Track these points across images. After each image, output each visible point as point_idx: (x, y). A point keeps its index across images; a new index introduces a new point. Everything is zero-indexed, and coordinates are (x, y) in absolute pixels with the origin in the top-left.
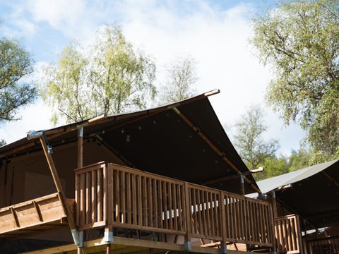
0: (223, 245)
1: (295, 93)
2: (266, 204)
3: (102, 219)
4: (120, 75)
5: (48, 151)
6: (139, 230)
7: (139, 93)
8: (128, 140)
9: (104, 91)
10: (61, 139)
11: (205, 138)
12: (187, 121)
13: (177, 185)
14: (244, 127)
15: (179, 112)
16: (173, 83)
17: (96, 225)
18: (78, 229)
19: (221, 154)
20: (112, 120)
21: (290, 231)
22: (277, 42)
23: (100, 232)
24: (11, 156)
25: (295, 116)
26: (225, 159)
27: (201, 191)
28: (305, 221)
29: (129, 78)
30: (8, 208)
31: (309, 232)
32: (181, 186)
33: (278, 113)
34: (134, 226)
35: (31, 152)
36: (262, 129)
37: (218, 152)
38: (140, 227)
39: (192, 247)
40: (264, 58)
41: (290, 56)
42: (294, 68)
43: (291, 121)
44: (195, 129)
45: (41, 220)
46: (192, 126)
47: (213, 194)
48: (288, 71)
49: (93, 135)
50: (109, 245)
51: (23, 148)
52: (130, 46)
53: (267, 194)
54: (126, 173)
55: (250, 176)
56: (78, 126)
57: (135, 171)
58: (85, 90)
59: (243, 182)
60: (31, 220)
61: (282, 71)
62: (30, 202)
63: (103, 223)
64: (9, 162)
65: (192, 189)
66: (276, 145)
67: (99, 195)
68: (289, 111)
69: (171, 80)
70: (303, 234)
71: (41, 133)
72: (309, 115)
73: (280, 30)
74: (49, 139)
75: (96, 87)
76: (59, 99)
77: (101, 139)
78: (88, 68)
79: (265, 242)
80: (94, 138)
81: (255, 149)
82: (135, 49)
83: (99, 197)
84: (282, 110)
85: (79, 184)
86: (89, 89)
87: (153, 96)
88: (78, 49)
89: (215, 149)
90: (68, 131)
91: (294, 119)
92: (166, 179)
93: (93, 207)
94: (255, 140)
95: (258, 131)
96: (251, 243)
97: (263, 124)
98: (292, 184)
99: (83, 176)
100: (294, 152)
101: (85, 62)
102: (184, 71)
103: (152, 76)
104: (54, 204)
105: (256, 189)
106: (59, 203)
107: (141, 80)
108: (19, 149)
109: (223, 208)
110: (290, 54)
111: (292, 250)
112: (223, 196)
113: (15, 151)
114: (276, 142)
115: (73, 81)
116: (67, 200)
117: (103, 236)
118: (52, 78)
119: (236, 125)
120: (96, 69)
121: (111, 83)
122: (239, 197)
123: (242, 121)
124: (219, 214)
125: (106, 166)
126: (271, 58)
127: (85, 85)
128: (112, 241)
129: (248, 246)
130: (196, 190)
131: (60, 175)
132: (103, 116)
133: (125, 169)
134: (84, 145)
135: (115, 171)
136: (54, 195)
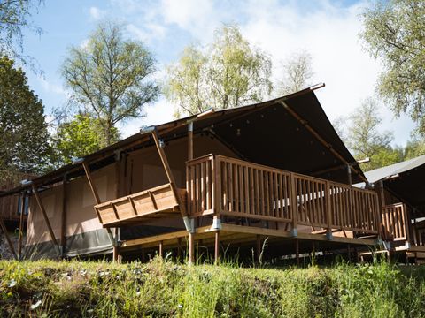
0: (328, 232)
1: (405, 85)
2: (372, 193)
3: (211, 208)
4: (238, 72)
5: (160, 145)
6: (248, 219)
7: (256, 89)
8: (239, 133)
9: (223, 88)
10: (173, 133)
11: (312, 130)
12: (294, 114)
13: (283, 176)
14: (359, 119)
15: (286, 106)
16: (289, 79)
17: (205, 213)
18: (189, 216)
19: (328, 146)
20: (220, 114)
21: (397, 219)
22: (388, 34)
23: (209, 219)
24: (129, 150)
25: (405, 108)
26: (333, 150)
27: (307, 181)
28: (414, 209)
29: (246, 74)
30: (126, 198)
31: (418, 220)
32: (287, 177)
33: (388, 105)
34: (242, 214)
35: (146, 146)
36: (377, 121)
37: (325, 143)
38: (247, 215)
39: (299, 234)
40: (374, 52)
41: (401, 49)
42: (405, 61)
43: (402, 113)
44: (303, 122)
45: (156, 208)
46: (298, 118)
47: (319, 184)
48: (399, 64)
49: (207, 129)
50: (218, 231)
51: (140, 142)
52: (247, 43)
53: (375, 183)
54: (233, 165)
55: (356, 166)
56: (188, 121)
57: (242, 163)
58: (205, 87)
59: (350, 172)
60: (147, 208)
61: (393, 63)
62: (145, 192)
63: (212, 211)
64: (127, 155)
65: (298, 180)
66: (390, 136)
67: (207, 185)
68: (400, 102)
69: (288, 76)
70: (413, 222)
71: (153, 128)
72: (420, 107)
73: (391, 22)
74: (161, 133)
75: (215, 84)
76: (181, 95)
77: (214, 133)
78: (208, 66)
79: (370, 228)
80: (208, 132)
81: (370, 141)
82: (251, 46)
83: (208, 187)
84: (392, 102)
85: (190, 175)
86: (208, 86)
87: (270, 91)
88: (198, 48)
89: (322, 141)
90: (178, 126)
91: (405, 111)
92: (268, 169)
93: (202, 196)
94: (369, 132)
95: (373, 123)
96: (357, 230)
97: (378, 116)
98: (400, 174)
99: (193, 168)
100: (409, 143)
101: (205, 61)
102: (299, 67)
103: (268, 72)
104: (167, 193)
105: (362, 179)
106: (171, 192)
107: (258, 76)
108: (136, 143)
109: (329, 197)
110: (401, 47)
111: (399, 236)
112: (329, 186)
113: (132, 145)
114: (390, 133)
115: (194, 78)
116: (179, 190)
117: (212, 223)
118: (173, 77)
119: (351, 118)
120: (215, 67)
121: (229, 79)
122: (345, 186)
123: (356, 114)
124: (324, 203)
125: (214, 158)
126: (382, 51)
127: (204, 83)
128: (221, 228)
129: (354, 233)
130: (302, 180)
131: (172, 167)
132: (210, 111)
133: (232, 161)
134: (193, 139)
135: (222, 163)
136: (166, 185)
